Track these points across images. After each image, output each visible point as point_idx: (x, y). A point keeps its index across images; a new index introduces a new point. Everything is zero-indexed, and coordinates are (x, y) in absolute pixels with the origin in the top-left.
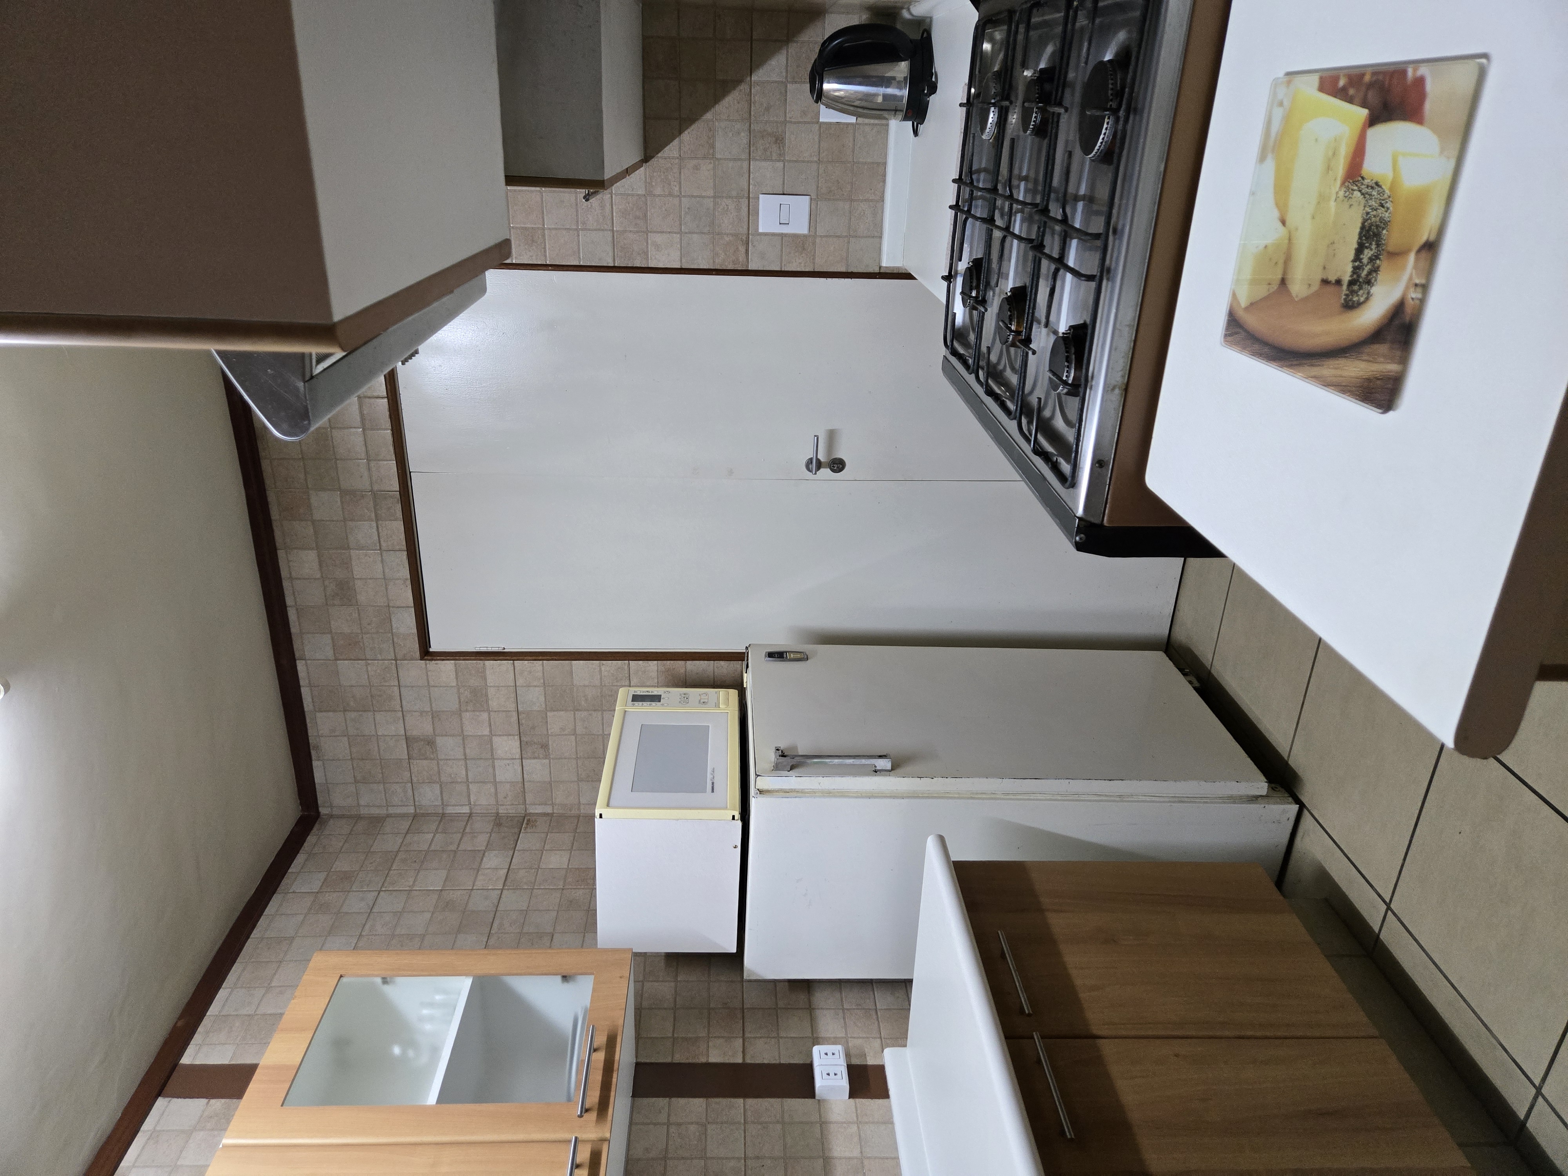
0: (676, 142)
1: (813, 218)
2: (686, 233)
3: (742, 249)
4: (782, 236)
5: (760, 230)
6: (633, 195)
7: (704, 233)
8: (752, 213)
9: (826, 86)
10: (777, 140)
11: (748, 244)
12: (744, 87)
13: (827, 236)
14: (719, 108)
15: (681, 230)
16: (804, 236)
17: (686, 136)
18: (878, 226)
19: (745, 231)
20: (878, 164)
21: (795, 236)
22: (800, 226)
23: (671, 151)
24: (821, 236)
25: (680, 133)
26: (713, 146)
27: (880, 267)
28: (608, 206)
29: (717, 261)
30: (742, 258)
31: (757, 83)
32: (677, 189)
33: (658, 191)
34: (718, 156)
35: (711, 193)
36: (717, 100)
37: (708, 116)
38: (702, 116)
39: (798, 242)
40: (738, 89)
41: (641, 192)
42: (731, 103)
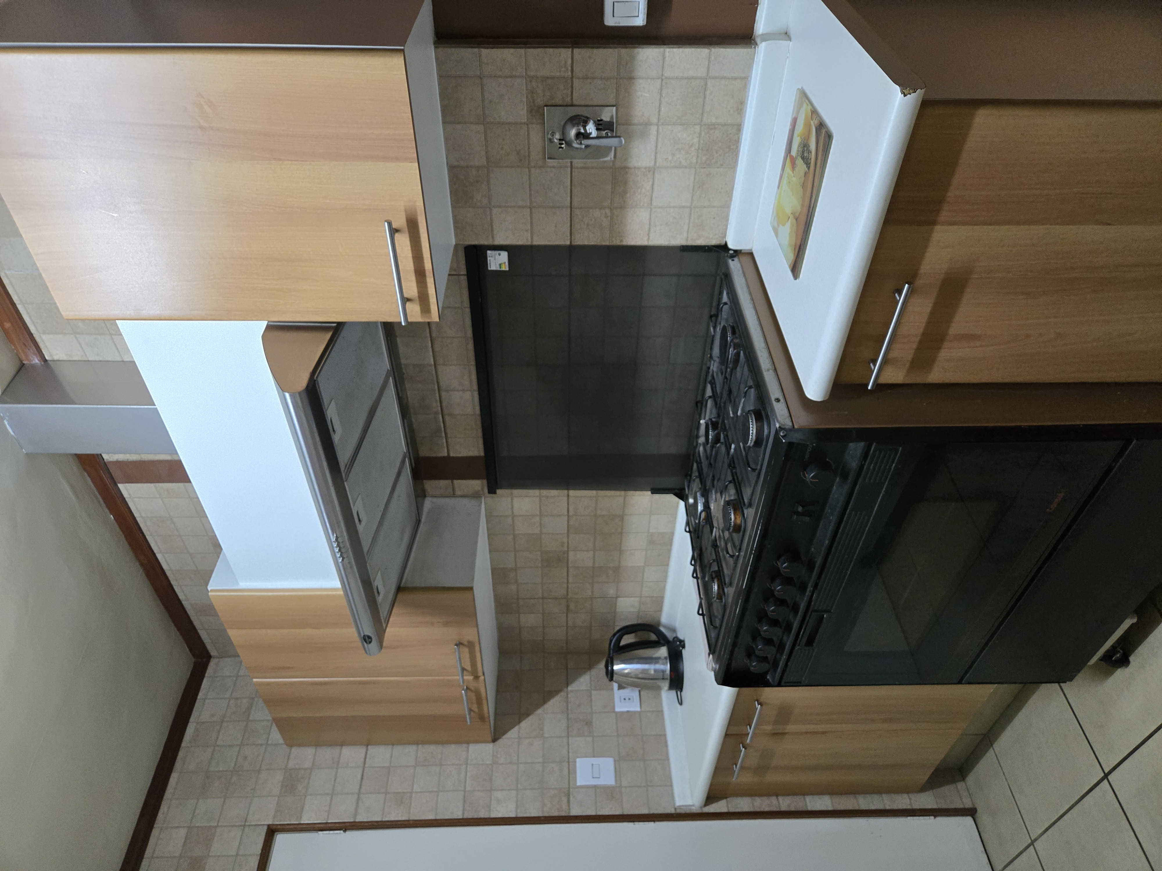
0: (516, 728)
1: (618, 773)
2: (521, 790)
3: (565, 800)
4: (595, 787)
5: (578, 784)
6: (482, 765)
7: (535, 789)
8: (572, 772)
9: (616, 667)
10: (587, 723)
11: (569, 795)
12: (563, 694)
13: (629, 787)
14: (546, 706)
15: (517, 787)
16: (613, 787)
17: (524, 724)
18: (668, 777)
19: (567, 786)
20: (660, 735)
21: (605, 788)
22: (608, 779)
23: (513, 733)
24: (625, 787)
25: (520, 722)
26: (542, 729)
27: (675, 809)
28: (463, 773)
29: (545, 809)
30: (565, 806)
31: (572, 691)
32: (516, 758)
33: (502, 761)
34: (546, 735)
35: (540, 760)
36: (545, 701)
37: (539, 711)
38: (535, 711)
39: (608, 792)
40: (559, 695)
41: (489, 762)
42: (554, 704)
